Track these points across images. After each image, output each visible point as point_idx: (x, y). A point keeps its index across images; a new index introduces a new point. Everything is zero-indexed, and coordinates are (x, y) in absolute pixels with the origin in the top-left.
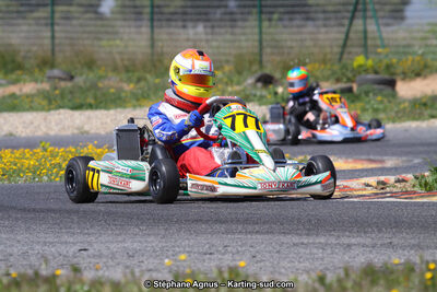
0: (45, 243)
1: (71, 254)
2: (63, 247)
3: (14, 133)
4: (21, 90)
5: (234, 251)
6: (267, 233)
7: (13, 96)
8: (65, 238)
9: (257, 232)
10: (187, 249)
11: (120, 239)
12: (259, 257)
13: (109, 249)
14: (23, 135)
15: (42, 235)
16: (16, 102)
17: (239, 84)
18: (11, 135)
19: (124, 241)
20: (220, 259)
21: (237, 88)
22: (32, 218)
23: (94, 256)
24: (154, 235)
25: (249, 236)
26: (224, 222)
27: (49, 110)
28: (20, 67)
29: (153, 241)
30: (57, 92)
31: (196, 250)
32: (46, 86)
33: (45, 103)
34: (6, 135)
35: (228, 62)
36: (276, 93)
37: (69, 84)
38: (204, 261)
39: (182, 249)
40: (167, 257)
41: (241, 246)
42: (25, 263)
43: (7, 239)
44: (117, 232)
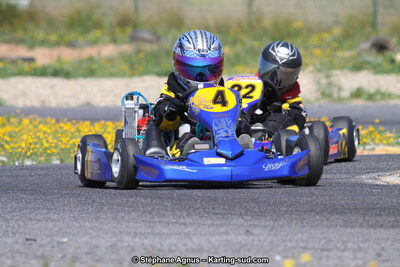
0: (136, 234)
1: (166, 247)
2: (157, 240)
3: (93, 103)
4: (99, 53)
5: (355, 247)
6: (393, 227)
7: (91, 59)
8: (159, 228)
9: (381, 226)
10: (301, 245)
11: (222, 230)
12: (385, 256)
13: (210, 242)
14: (102, 105)
15: (132, 224)
16: (95, 66)
17: (350, 48)
18: (88, 104)
19: (226, 233)
20: (340, 258)
21: (347, 54)
22: (119, 205)
23: (193, 250)
24: (262, 226)
25: (372, 230)
26: (341, 213)
27: (132, 75)
28: (97, 25)
29: (260, 234)
30: (141, 55)
31: (311, 245)
32: (128, 48)
33: (126, 67)
34: (83, 105)
35: (337, 23)
36: (393, 61)
37: (155, 47)
38: (321, 258)
39: (294, 244)
40: (278, 253)
41: (363, 242)
42: (114, 257)
43: (92, 228)
44: (219, 222)
